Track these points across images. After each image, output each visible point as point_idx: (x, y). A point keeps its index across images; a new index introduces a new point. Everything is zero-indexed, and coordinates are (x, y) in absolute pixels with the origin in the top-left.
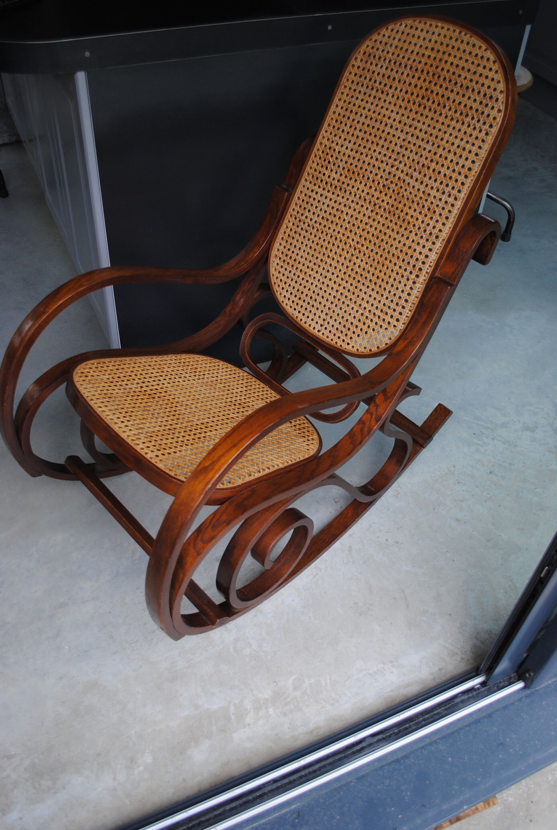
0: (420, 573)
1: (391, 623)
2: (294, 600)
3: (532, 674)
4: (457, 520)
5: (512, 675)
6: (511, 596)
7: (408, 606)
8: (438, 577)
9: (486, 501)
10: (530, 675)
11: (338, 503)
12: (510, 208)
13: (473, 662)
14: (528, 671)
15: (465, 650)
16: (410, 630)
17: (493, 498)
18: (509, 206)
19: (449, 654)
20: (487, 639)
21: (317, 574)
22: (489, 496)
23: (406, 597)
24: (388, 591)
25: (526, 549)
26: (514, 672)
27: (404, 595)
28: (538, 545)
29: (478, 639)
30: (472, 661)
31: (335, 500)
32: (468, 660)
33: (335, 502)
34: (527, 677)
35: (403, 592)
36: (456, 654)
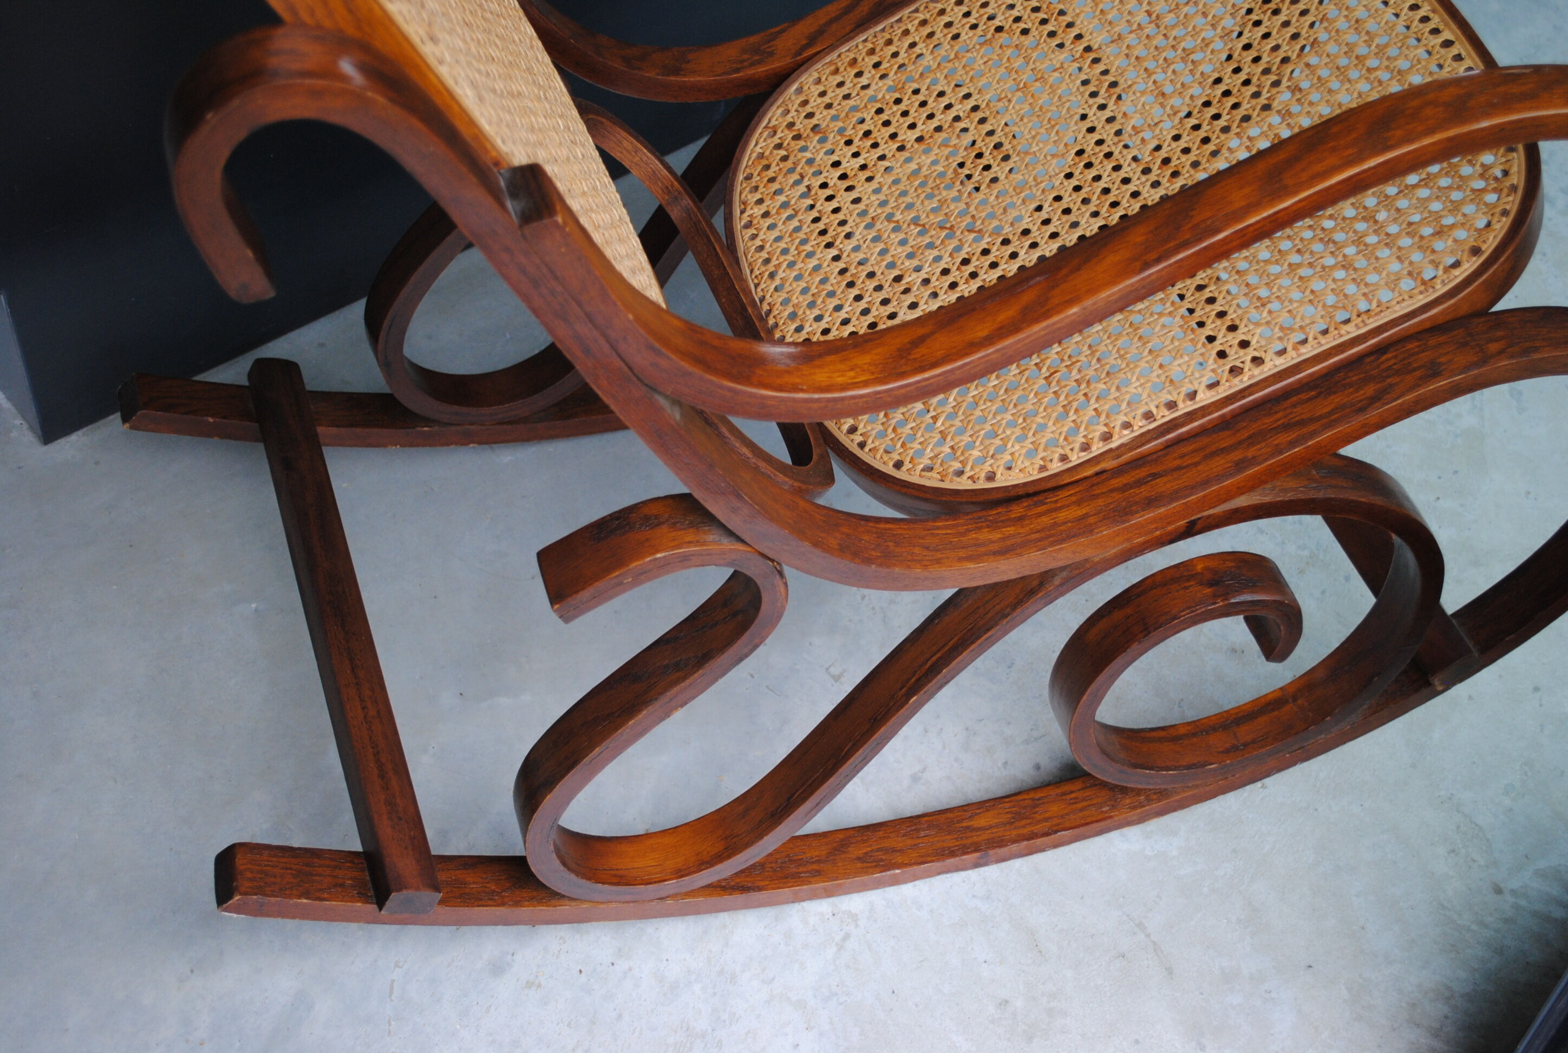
0: (1175, 853)
1: (1137, 1042)
4: (1234, 651)
6: (1474, 861)
7: (1170, 971)
8: (1234, 851)
9: (1301, 572)
17: (1321, 557)
20: (1446, 1017)
21: (847, 937)
22: (1306, 553)
23: (1154, 943)
24: (1093, 936)
25: (1470, 698)
27: (1148, 936)
28: (1500, 676)
29: (1418, 1025)
31: (832, 670)
35: (1141, 926)
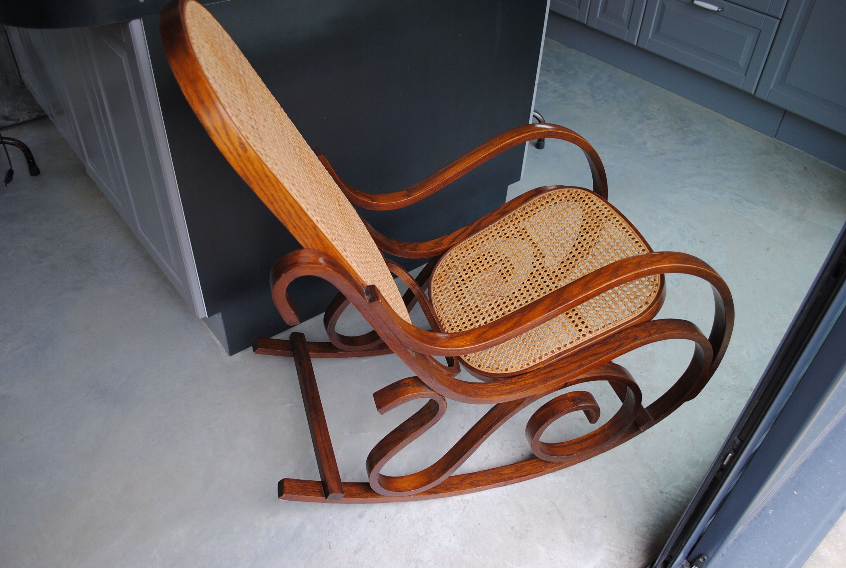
0: (564, 481)
1: (553, 540)
2: (450, 541)
3: (706, 558)
4: (581, 420)
5: (684, 563)
6: (654, 483)
7: (563, 518)
8: (582, 481)
9: (601, 395)
10: (704, 559)
11: (464, 428)
12: (541, 118)
13: (642, 559)
14: (700, 555)
15: (630, 548)
16: (573, 542)
17: (607, 390)
18: (539, 116)
19: (617, 557)
21: (465, 507)
22: (602, 389)
23: (558, 509)
24: (540, 507)
25: (652, 433)
26: (685, 560)
27: (556, 507)
28: (661, 427)
30: (640, 559)
32: (637, 558)
33: (461, 427)
34: (701, 561)
35: (554, 504)
36: (623, 554)
